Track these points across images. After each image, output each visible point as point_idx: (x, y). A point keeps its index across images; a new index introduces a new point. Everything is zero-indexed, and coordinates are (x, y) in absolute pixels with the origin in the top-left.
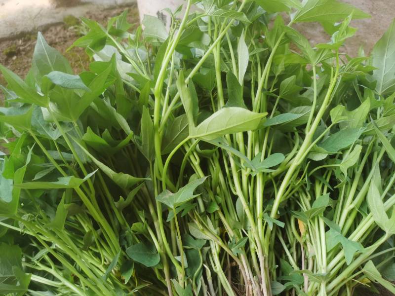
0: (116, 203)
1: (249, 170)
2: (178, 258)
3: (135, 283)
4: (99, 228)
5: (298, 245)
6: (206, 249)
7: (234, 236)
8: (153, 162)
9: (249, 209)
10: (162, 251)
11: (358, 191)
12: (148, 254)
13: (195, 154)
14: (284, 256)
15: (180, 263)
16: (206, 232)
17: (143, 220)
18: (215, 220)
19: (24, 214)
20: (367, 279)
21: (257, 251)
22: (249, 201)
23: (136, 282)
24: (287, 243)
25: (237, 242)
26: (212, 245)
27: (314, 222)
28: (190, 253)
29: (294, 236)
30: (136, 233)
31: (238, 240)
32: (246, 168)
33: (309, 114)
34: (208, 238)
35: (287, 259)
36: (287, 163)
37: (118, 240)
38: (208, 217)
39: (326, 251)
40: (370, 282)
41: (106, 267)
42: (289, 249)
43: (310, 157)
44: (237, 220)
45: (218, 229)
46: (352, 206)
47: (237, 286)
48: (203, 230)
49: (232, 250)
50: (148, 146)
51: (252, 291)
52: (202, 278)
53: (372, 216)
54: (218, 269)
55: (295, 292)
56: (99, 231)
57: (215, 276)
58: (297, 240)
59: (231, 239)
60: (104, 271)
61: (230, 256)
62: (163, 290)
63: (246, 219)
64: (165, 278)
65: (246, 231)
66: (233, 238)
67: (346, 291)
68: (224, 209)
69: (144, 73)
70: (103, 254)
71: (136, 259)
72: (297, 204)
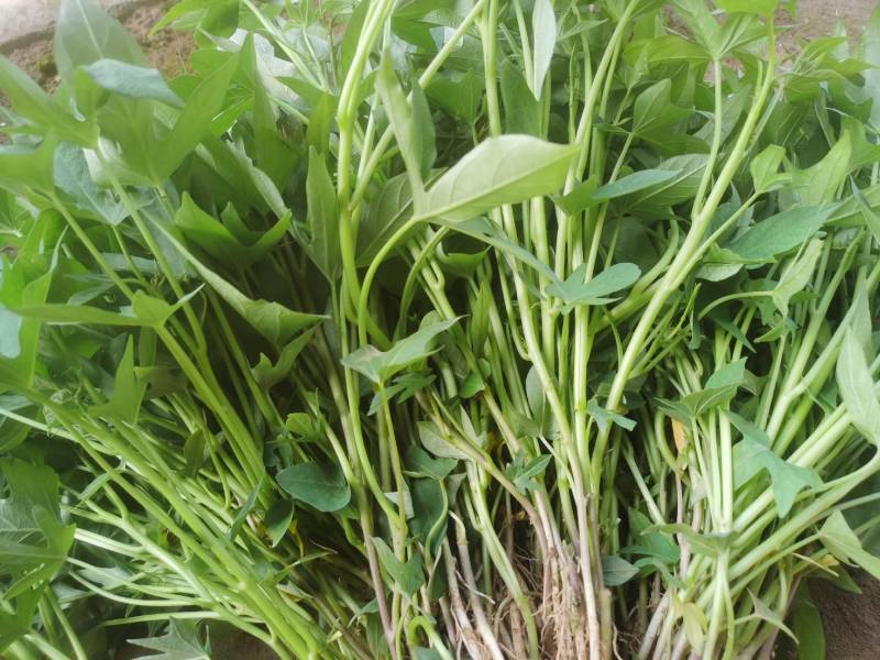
0: (253, 371)
1: (557, 302)
2: (392, 496)
3: (298, 549)
4: (220, 430)
5: (670, 478)
6: (457, 479)
7: (520, 451)
8: (339, 283)
9: (557, 391)
10: (357, 481)
11: (814, 356)
12: (325, 486)
13: (434, 265)
14: (637, 502)
15: (396, 508)
16: (457, 441)
17: (315, 410)
18: (480, 418)
19: (53, 392)
20: (830, 558)
21: (572, 486)
22: (557, 374)
23: (301, 547)
24: (646, 472)
25: (526, 464)
26: (471, 472)
27: (707, 424)
28: (420, 488)
29: (662, 459)
30: (301, 440)
31: (529, 459)
32: (553, 298)
33: (702, 174)
34: (463, 456)
35: (644, 509)
36: (647, 288)
37: (261, 455)
38: (462, 409)
39: (734, 486)
40: (836, 563)
41: (233, 512)
42: (650, 485)
43: (703, 274)
44: (529, 416)
45: (484, 434)
46: (799, 389)
47: (527, 564)
48: (450, 437)
49: (515, 481)
50: (326, 244)
51: (559, 572)
52: (445, 541)
53: (846, 411)
54: (484, 523)
55: (661, 581)
56: (221, 436)
57: (475, 540)
58: (668, 467)
59: (514, 457)
60: (231, 522)
61: (512, 496)
62: (361, 569)
63: (549, 414)
64: (363, 541)
65: (550, 442)
66: (518, 455)
67: (779, 583)
68: (501, 390)
69: (319, 82)
70: (229, 484)
71: (297, 494)
72: (671, 383)
